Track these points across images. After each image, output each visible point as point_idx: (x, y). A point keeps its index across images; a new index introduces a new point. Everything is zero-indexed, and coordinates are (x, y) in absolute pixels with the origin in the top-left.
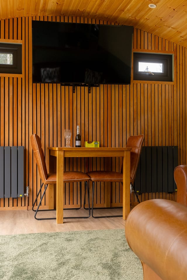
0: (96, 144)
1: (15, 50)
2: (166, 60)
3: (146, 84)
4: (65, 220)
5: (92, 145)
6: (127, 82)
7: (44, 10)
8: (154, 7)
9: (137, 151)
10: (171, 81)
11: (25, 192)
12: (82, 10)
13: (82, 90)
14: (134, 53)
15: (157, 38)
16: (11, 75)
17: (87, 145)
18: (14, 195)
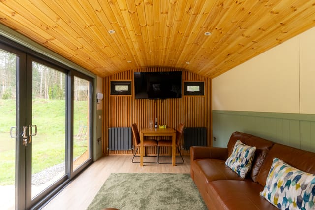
0: (164, 126)
1: (129, 84)
2: (201, 85)
3: (190, 97)
4: (144, 164)
5: (163, 127)
6: (180, 96)
7: (140, 66)
8: (189, 63)
9: (181, 132)
10: (203, 95)
11: (132, 147)
12: (157, 65)
13: (159, 101)
14: (184, 83)
15: (195, 74)
16: (127, 96)
17: (160, 127)
18: (127, 149)
